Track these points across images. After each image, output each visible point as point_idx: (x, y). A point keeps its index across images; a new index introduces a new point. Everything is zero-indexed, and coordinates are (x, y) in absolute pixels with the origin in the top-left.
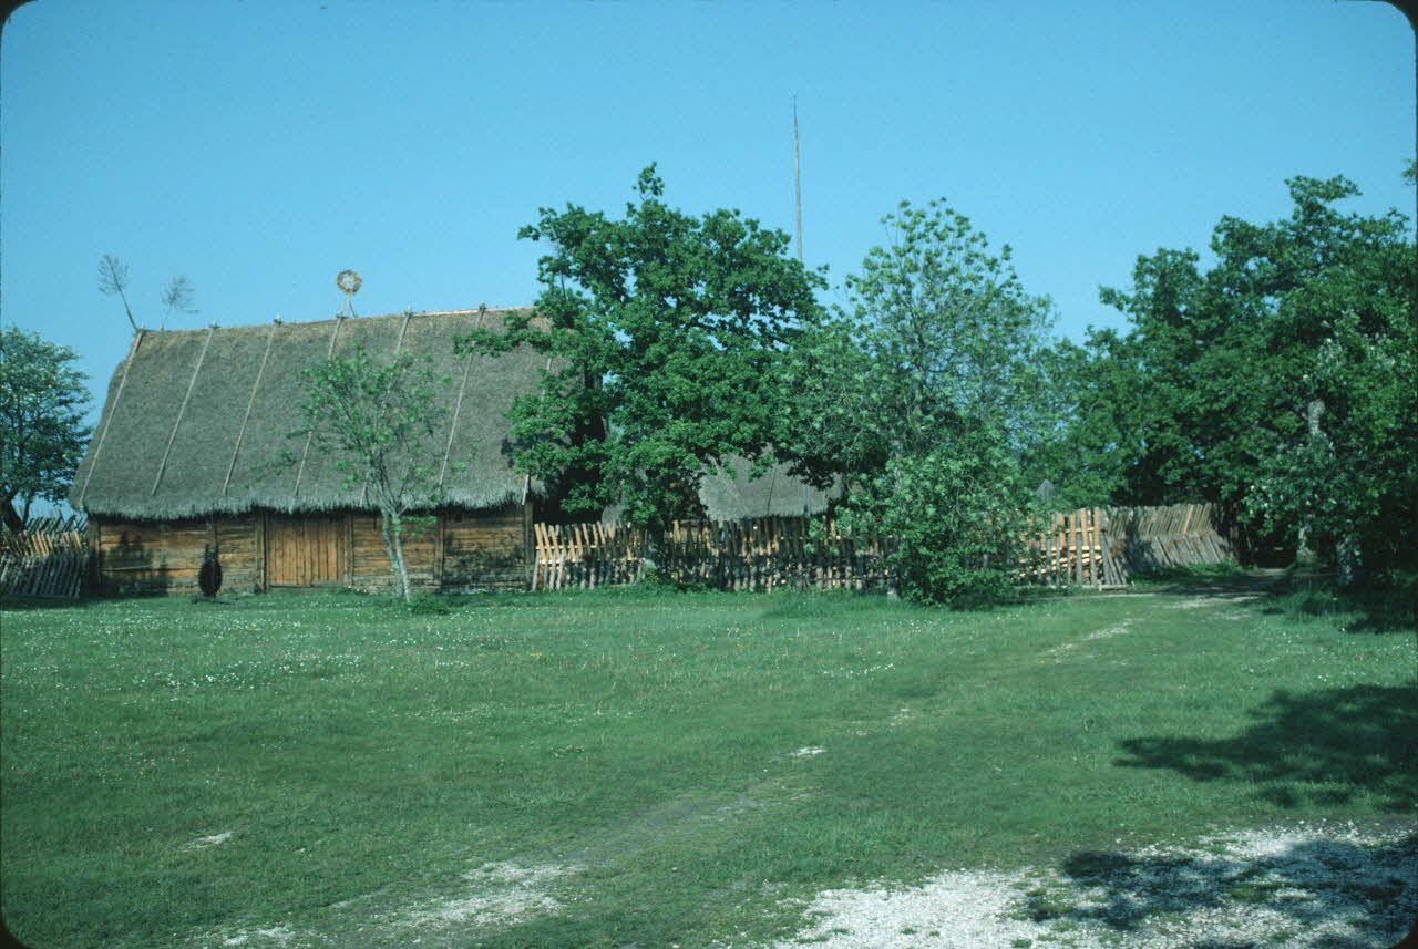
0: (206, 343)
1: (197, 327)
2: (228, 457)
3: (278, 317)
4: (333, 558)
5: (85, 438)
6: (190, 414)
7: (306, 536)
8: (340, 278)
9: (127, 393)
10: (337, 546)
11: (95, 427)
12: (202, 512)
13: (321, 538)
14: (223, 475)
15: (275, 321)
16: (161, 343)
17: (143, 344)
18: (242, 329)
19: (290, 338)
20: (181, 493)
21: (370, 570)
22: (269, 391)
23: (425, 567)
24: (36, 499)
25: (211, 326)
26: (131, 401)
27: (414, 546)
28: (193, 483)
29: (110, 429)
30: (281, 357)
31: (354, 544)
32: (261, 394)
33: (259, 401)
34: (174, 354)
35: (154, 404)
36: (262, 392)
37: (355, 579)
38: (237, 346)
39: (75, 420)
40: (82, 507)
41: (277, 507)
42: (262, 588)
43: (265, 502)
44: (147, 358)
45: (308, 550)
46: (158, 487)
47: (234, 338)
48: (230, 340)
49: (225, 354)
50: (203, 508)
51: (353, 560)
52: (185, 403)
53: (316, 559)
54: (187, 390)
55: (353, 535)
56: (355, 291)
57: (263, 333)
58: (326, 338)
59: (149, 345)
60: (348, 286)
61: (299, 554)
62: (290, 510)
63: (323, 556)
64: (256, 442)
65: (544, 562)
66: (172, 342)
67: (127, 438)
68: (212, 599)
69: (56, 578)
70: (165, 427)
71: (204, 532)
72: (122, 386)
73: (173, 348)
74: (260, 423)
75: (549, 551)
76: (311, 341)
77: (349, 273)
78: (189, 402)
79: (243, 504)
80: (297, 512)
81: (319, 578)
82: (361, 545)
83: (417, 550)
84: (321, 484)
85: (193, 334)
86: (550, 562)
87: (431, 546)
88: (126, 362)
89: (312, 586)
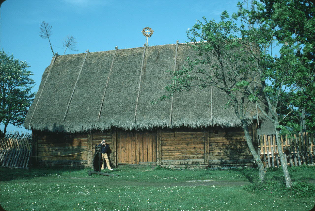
0: (84, 58)
1: (80, 53)
2: (99, 104)
3: (117, 47)
4: (150, 151)
5: (31, 99)
6: (79, 86)
7: (137, 141)
8: (144, 31)
9: (50, 79)
10: (152, 146)
11: (36, 93)
12: (86, 129)
13: (144, 142)
14: (97, 112)
15: (116, 48)
16: (65, 59)
17: (57, 60)
18: (100, 53)
19: (123, 55)
20: (77, 121)
21: (170, 157)
22: (116, 76)
23: (199, 156)
24: (9, 125)
25: (87, 52)
26: (52, 82)
27: (193, 146)
28: (82, 116)
29: (43, 93)
30: (119, 62)
31: (162, 145)
32: (112, 77)
33: (112, 80)
34: (71, 63)
35: (63, 83)
36: (112, 76)
37: (163, 161)
38: (99, 59)
39: (27, 91)
40: (30, 127)
41: (124, 127)
42: (115, 165)
43: (118, 124)
44: (59, 65)
45: (138, 147)
46: (65, 118)
47: (97, 56)
48: (96, 57)
49: (94, 62)
50: (87, 127)
51: (161, 152)
52: (77, 82)
53: (142, 152)
54: (77, 76)
55: (161, 140)
56: (150, 36)
57: (111, 53)
58: (140, 54)
59: (59, 60)
60: (147, 34)
61: (133, 149)
62: (131, 128)
63: (145, 151)
64: (111, 97)
65: (262, 153)
66: (69, 59)
67: (51, 97)
68: (98, 173)
69: (17, 160)
70: (68, 92)
71: (86, 139)
72: (48, 76)
73: (70, 61)
74: (113, 89)
75: (265, 148)
76: (133, 55)
77: (148, 28)
78: (79, 81)
79: (107, 126)
80: (134, 130)
81: (143, 161)
82: (165, 145)
83: (195, 148)
84: (147, 115)
85: (79, 55)
86: (266, 153)
87: (202, 146)
88: (50, 67)
89: (140, 165)
